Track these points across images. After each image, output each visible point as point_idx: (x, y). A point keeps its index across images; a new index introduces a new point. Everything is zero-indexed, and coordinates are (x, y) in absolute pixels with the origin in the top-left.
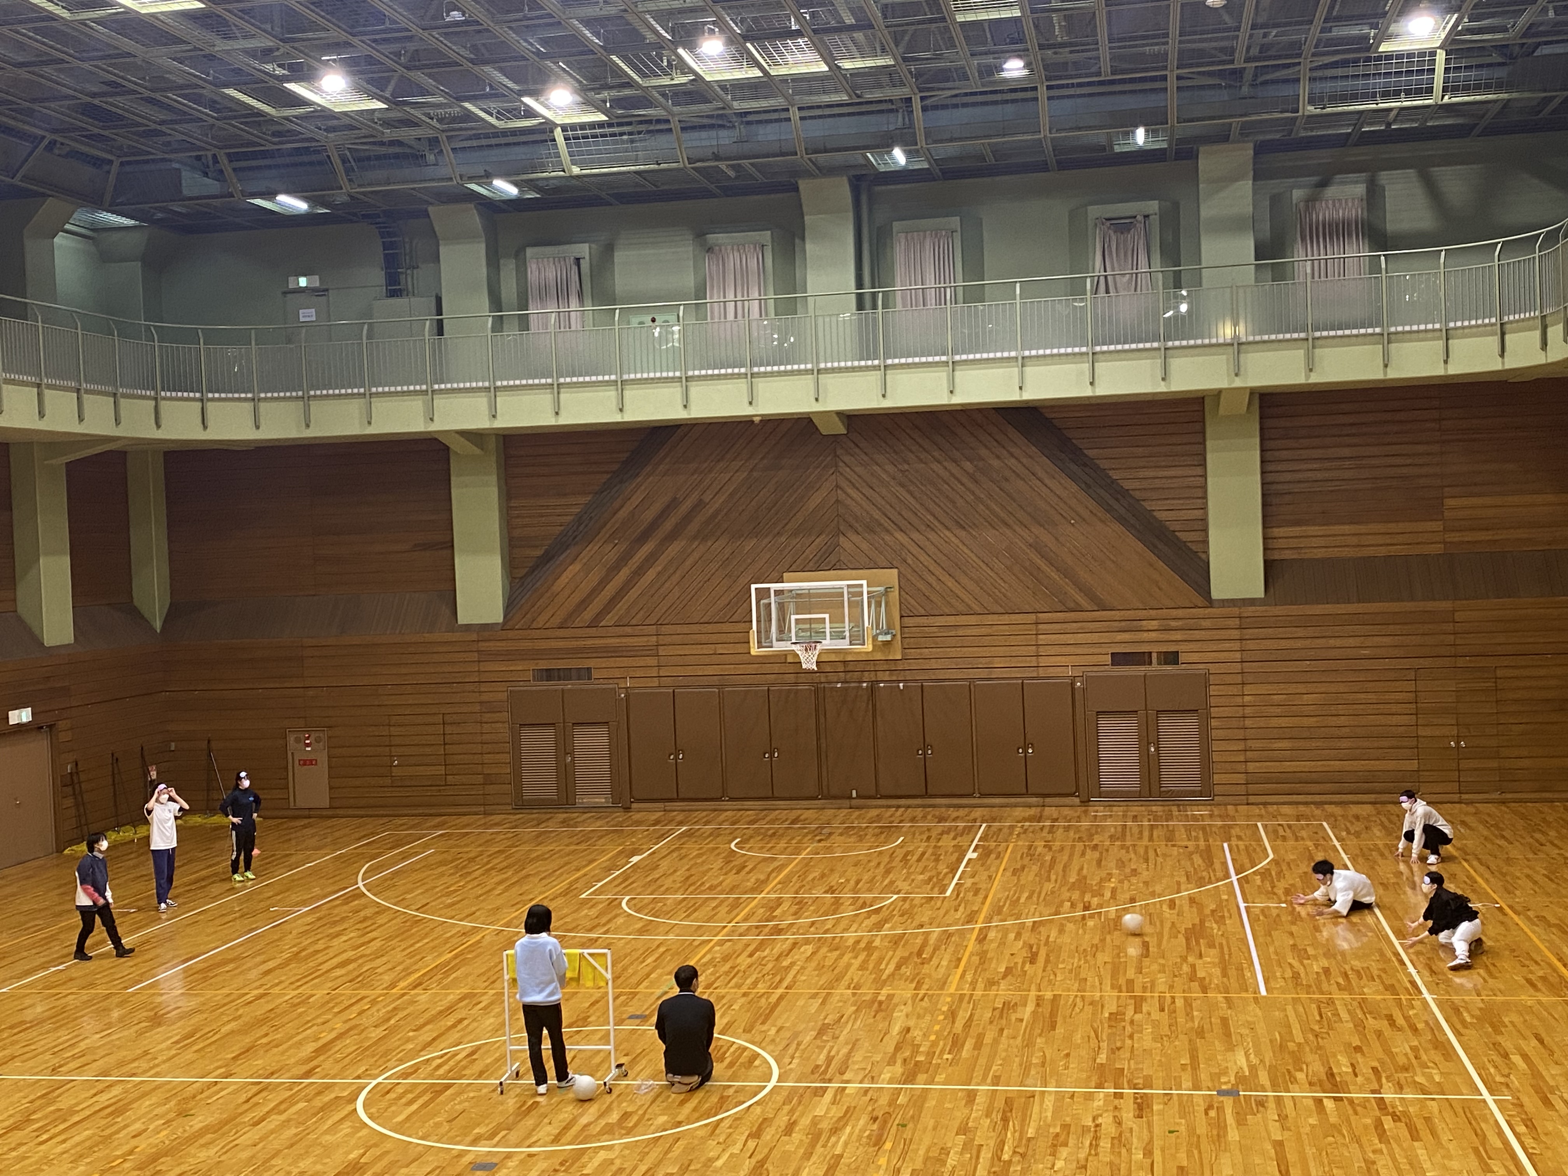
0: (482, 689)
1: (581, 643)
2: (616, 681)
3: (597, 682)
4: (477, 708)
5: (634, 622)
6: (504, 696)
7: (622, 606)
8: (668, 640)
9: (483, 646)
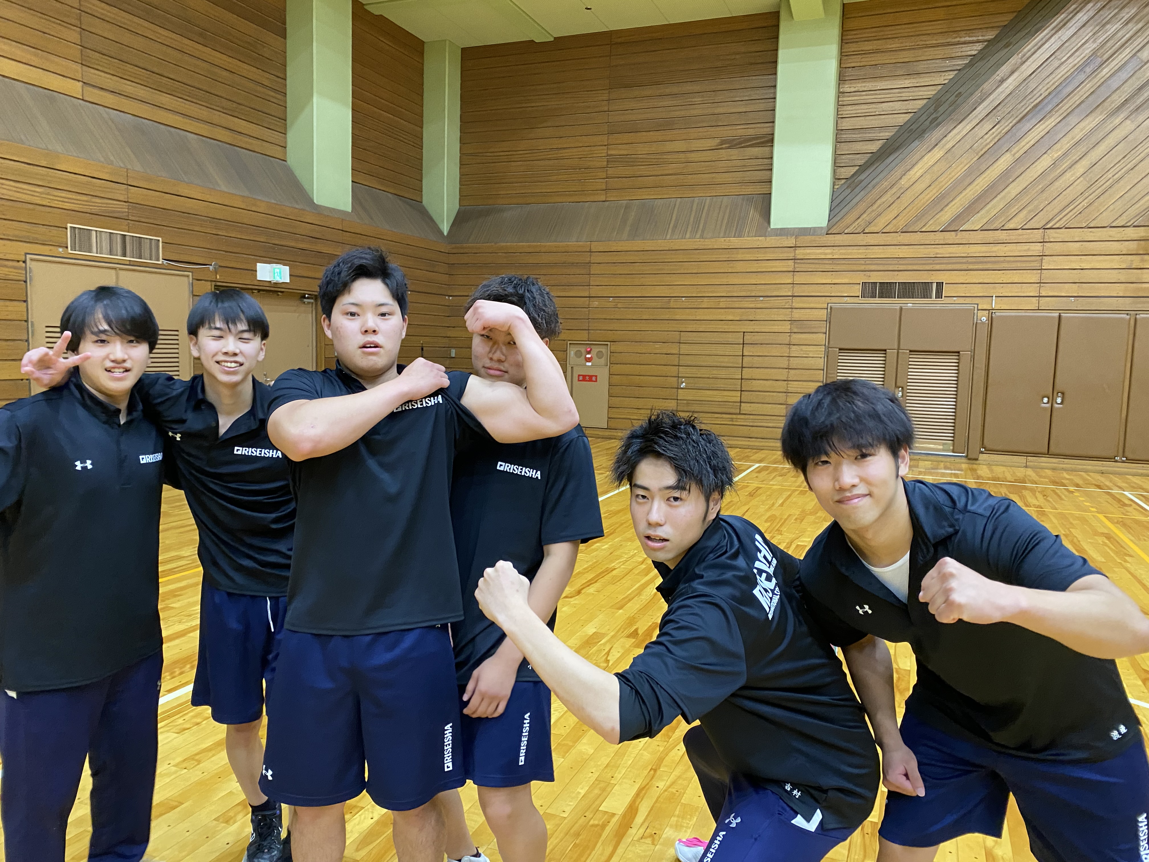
0: (795, 305)
1: (931, 251)
2: (976, 300)
3: (948, 300)
4: (786, 327)
5: (1011, 225)
6: (823, 314)
7: (996, 205)
8: (1057, 248)
9: (800, 253)
